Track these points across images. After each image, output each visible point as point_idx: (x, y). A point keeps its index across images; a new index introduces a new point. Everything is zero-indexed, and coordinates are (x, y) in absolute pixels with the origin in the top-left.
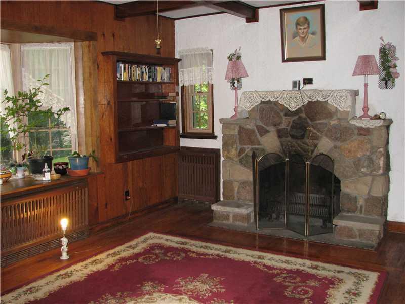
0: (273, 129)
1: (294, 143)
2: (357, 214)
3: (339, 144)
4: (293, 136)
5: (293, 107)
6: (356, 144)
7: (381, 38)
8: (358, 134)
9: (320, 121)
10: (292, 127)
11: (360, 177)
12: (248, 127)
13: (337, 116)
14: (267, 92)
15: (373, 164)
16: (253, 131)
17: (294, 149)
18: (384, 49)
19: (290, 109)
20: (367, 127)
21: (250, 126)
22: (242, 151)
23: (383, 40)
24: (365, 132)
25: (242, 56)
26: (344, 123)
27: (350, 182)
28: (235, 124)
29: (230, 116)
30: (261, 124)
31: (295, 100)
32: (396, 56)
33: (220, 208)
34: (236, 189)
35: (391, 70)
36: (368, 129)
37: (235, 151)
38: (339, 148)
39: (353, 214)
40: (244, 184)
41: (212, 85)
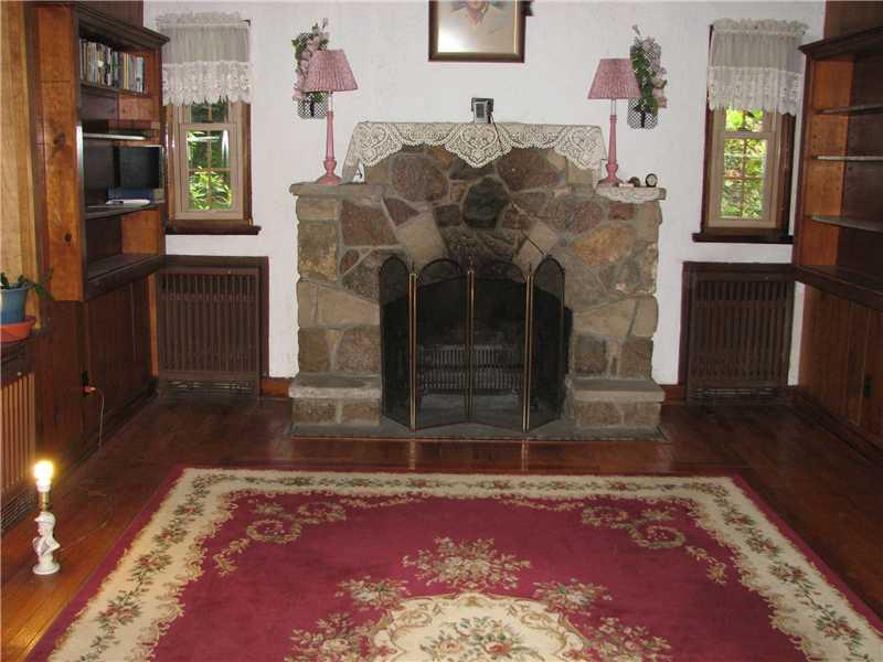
0: (426, 208)
1: (475, 236)
2: (608, 376)
3: (570, 236)
4: (472, 223)
5: (477, 160)
6: (607, 236)
7: (635, 28)
8: (610, 216)
9: (534, 190)
10: (469, 203)
11: (615, 301)
12: (367, 202)
13: (567, 179)
14: (417, 124)
15: (638, 274)
16: (379, 212)
17: (474, 249)
18: (640, 49)
19: (472, 164)
20: (629, 201)
21: (369, 201)
22: (349, 259)
23: (638, 32)
24: (624, 211)
25: (330, 39)
26: (583, 195)
27: (595, 314)
28: (334, 197)
29: (315, 180)
30: (396, 196)
31: (483, 143)
32: (662, 66)
33: (312, 393)
34: (335, 346)
35: (655, 91)
36: (631, 205)
37: (333, 259)
38: (573, 245)
39: (598, 378)
40: (355, 332)
41: (249, 106)
